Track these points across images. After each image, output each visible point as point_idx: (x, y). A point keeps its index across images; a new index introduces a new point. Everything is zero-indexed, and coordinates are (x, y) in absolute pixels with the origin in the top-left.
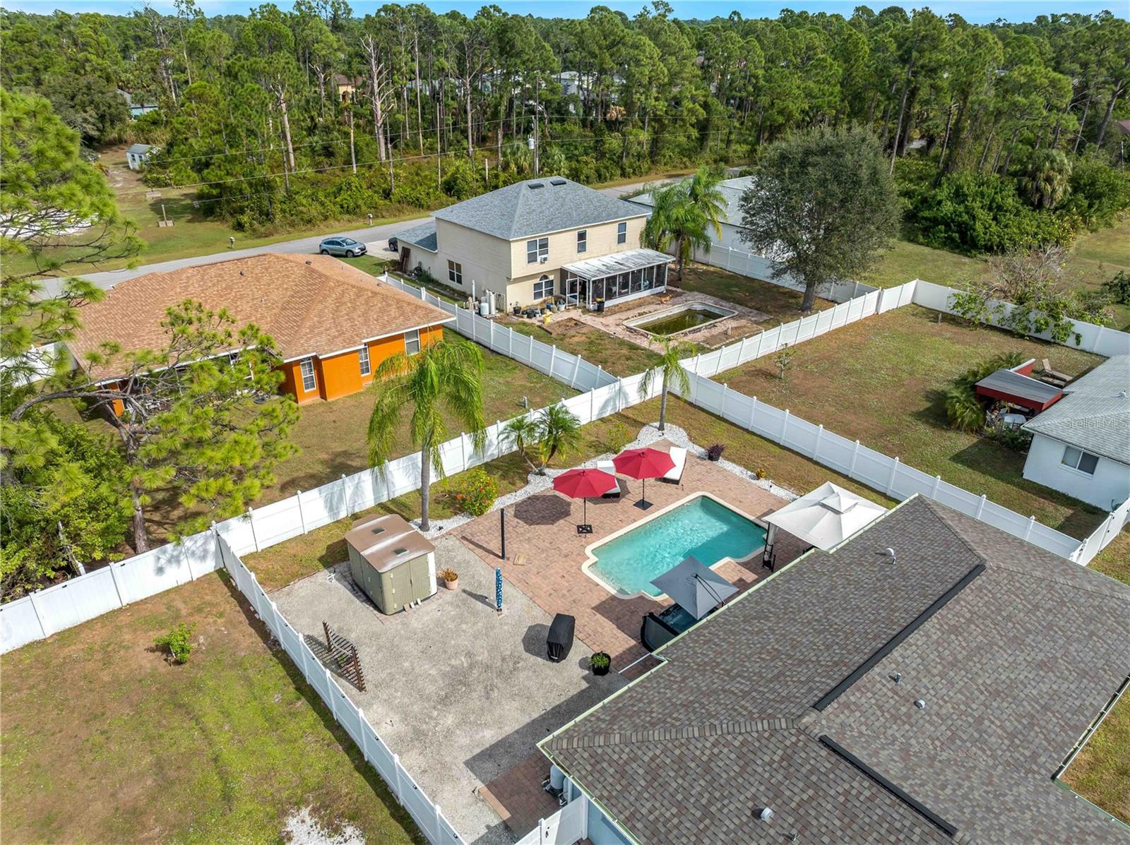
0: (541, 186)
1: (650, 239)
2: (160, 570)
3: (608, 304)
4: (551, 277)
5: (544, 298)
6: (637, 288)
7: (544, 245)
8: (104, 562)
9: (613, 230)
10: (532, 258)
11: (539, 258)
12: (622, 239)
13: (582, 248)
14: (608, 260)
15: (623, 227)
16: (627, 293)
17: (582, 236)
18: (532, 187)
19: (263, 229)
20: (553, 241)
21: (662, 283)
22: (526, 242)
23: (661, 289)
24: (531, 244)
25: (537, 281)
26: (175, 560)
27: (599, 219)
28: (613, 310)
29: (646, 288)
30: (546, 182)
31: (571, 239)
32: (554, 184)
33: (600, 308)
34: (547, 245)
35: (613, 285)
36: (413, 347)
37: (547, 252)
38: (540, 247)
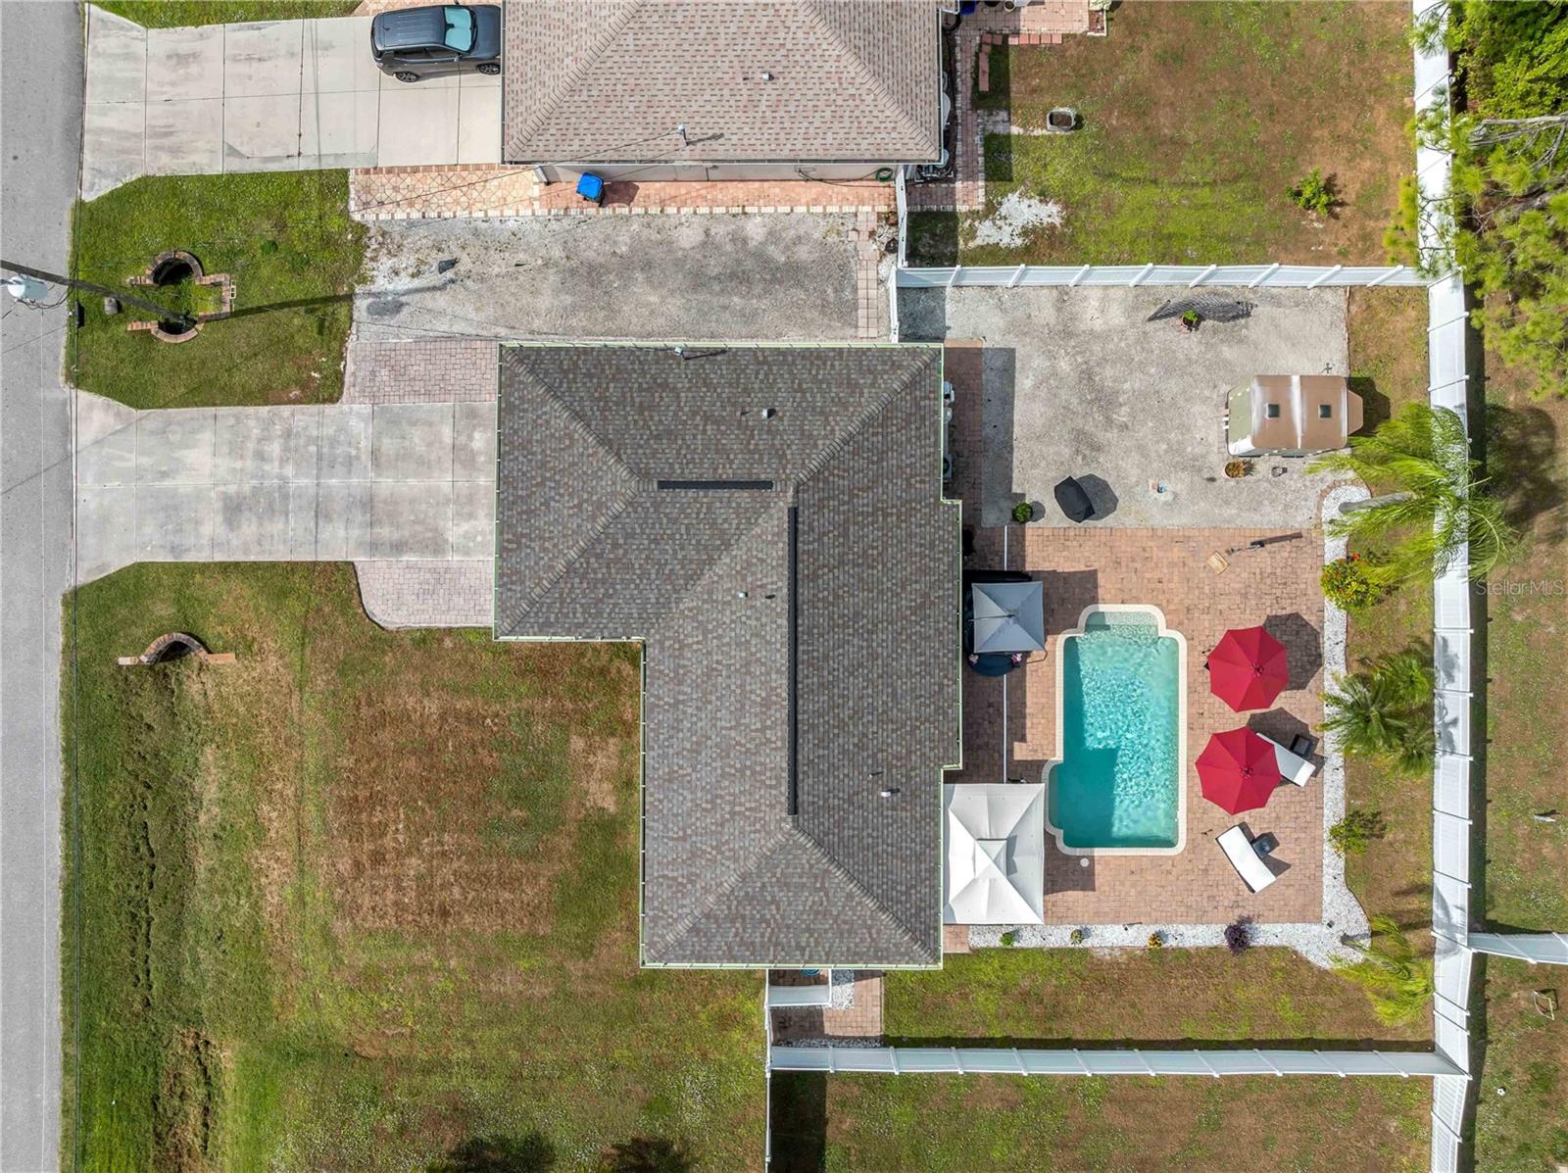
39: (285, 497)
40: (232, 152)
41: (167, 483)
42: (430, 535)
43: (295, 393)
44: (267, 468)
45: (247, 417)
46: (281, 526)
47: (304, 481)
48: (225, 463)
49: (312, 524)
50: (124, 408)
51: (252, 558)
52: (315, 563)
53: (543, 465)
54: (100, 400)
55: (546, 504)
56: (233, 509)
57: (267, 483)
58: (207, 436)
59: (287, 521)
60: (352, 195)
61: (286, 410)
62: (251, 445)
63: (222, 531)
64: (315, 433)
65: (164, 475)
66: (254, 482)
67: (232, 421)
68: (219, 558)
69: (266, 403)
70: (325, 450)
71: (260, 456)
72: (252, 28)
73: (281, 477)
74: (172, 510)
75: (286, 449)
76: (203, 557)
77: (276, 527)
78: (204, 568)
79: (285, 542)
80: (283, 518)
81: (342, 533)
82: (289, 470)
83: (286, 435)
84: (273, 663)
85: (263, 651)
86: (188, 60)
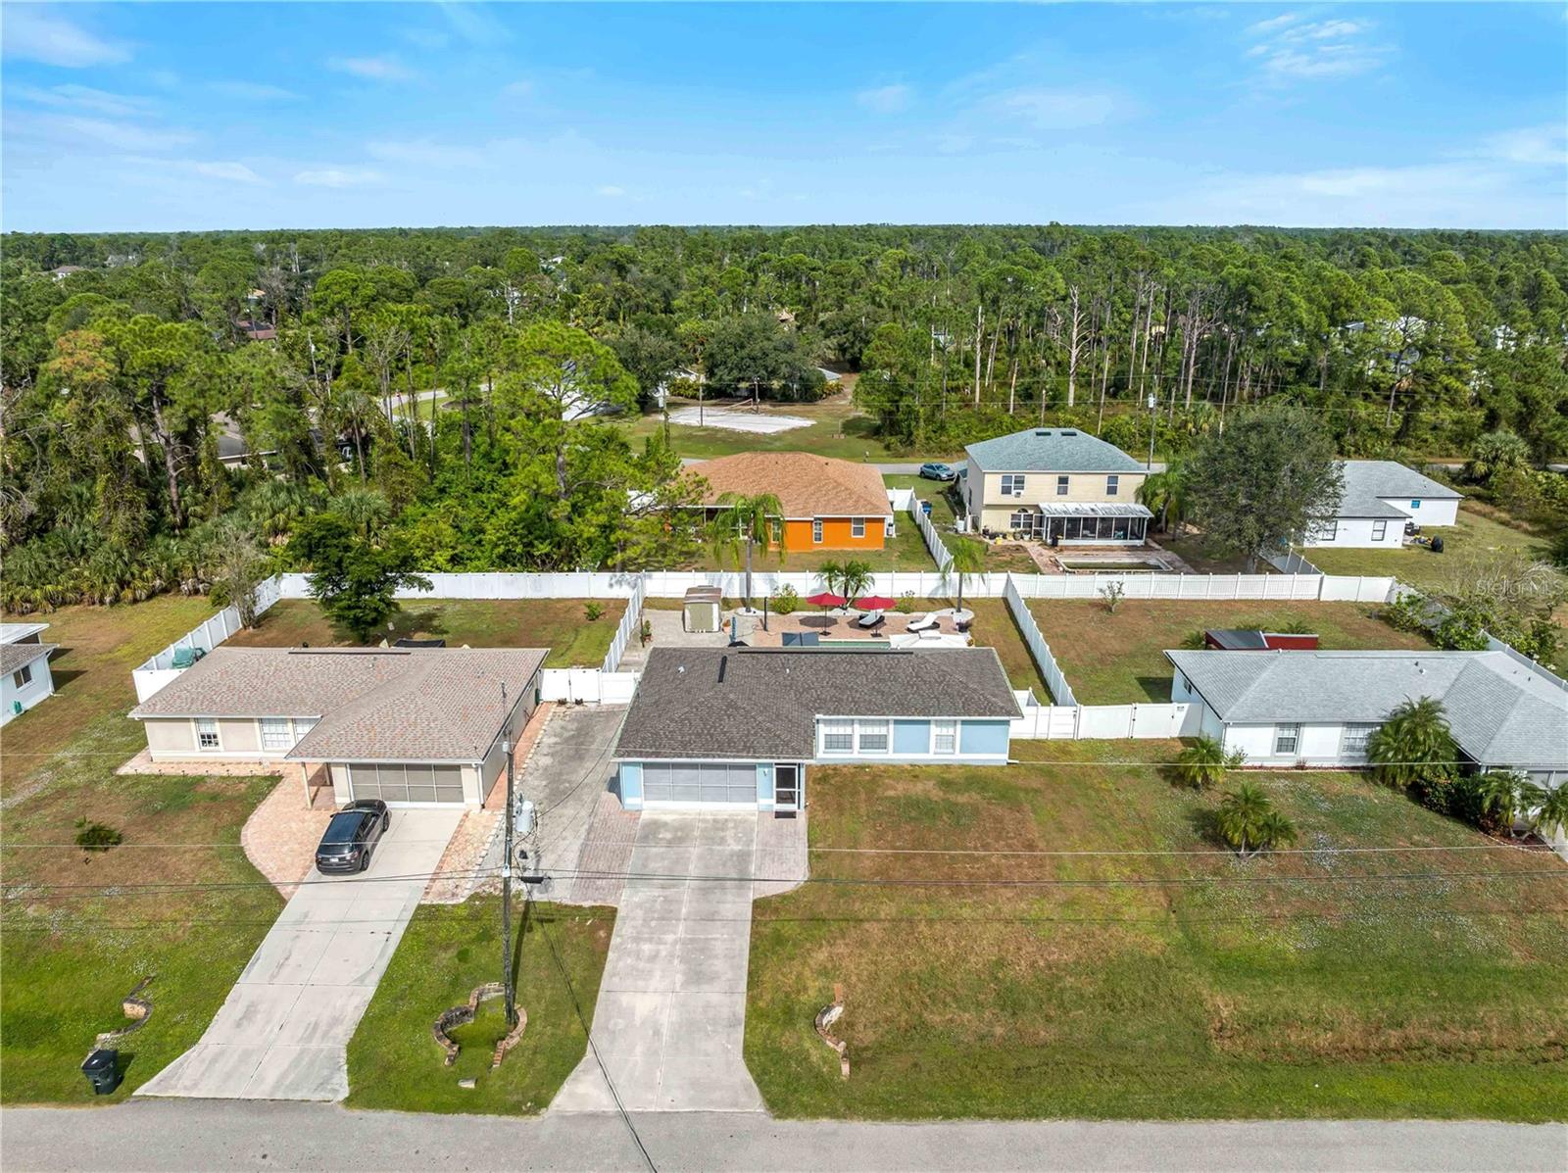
0: (1049, 434)
1: (1145, 495)
2: (611, 585)
3: (1063, 542)
4: (1031, 512)
5: (1022, 528)
6: (1105, 534)
7: (1020, 482)
8: (586, 571)
9: (1102, 481)
10: (1006, 491)
11: (1014, 492)
12: (1112, 491)
13: (1063, 491)
14: (1086, 506)
15: (1113, 479)
16: (1094, 538)
17: (1063, 481)
18: (1038, 434)
19: (902, 450)
20: (1029, 479)
21: (1141, 538)
22: (1000, 476)
23: (1138, 543)
24: (1006, 479)
25: (1016, 512)
26: (619, 582)
27: (1087, 467)
28: (1067, 548)
29: (1119, 538)
30: (1056, 432)
31: (1052, 480)
32: (1064, 434)
33: (1054, 544)
34: (1023, 482)
35: (1075, 526)
36: (859, 531)
37: (1023, 488)
38: (1016, 482)
39: (692, 941)
40: (361, 980)
41: (665, 1031)
42: (735, 858)
43: (602, 934)
44: (664, 953)
45: (614, 968)
46: (718, 943)
47: (681, 927)
48: (656, 982)
49: (719, 923)
50: (580, 1067)
51: (746, 963)
52: (753, 921)
53: (699, 735)
54: (567, 1087)
56: (697, 976)
57: (678, 953)
58: (625, 999)
59: (715, 939)
60: (442, 902)
61: (615, 941)
62: (641, 965)
63: (717, 986)
64: (641, 922)
65: (657, 1033)
66: (676, 962)
67: (616, 980)
68: (743, 986)
69: (605, 953)
70: (656, 915)
71: (653, 958)
72: (253, 964)
73: (675, 942)
74: (690, 1029)
75: (650, 940)
76: (742, 999)
77: (719, 947)
78: (752, 1000)
79: (733, 940)
80: (713, 942)
81: (728, 906)
82: (670, 938)
83: (637, 939)
84: (841, 949)
85: (831, 958)
86: (249, 1014)
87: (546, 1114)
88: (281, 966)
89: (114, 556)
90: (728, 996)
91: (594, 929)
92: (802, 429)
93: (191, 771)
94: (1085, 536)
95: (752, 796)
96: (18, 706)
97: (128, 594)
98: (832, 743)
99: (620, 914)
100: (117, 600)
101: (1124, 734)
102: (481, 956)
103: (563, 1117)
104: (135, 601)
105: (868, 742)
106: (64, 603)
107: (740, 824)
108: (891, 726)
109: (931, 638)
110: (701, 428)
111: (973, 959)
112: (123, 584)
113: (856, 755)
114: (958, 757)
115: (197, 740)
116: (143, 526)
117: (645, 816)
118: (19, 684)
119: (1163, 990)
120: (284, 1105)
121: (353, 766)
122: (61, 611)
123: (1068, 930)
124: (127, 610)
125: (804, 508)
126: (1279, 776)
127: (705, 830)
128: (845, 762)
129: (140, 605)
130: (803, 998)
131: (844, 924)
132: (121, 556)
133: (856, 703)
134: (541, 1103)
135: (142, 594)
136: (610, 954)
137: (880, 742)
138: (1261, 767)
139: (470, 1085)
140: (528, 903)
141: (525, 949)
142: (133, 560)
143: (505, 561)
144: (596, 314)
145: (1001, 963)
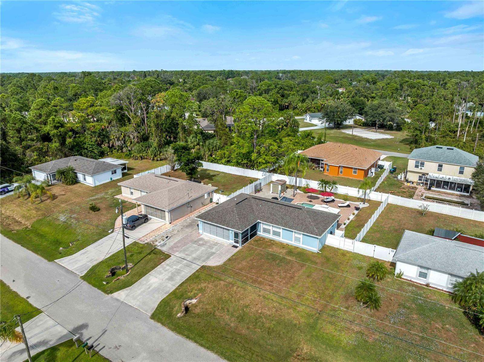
0: (442, 148)
1: (474, 177)
4: (426, 176)
5: (422, 181)
6: (453, 189)
7: (422, 164)
8: (257, 170)
9: (457, 168)
10: (417, 166)
11: (420, 167)
12: (461, 172)
13: (439, 170)
15: (462, 168)
16: (447, 189)
17: (440, 166)
18: (437, 147)
20: (426, 163)
21: (468, 193)
22: (415, 161)
23: (466, 194)
24: (417, 162)
25: (421, 175)
27: (451, 162)
28: (434, 191)
29: (459, 191)
30: (445, 148)
31: (435, 165)
32: (448, 149)
33: (430, 189)
34: (424, 164)
35: (440, 184)
36: (355, 172)
37: (423, 167)
38: (421, 164)
39: (179, 270)
41: (151, 288)
42: (210, 253)
43: (162, 261)
44: (170, 270)
45: (156, 270)
46: (184, 273)
47: (180, 266)
48: (161, 276)
49: (189, 268)
50: (127, 288)
51: (184, 280)
52: (197, 270)
54: (119, 292)
55: (225, 218)
56: (171, 279)
57: (173, 271)
58: (151, 278)
59: (184, 271)
60: (140, 242)
61: (163, 263)
62: (162, 271)
63: (173, 283)
65: (149, 288)
66: (170, 273)
67: (154, 272)
68: (178, 285)
71: (166, 271)
72: (95, 243)
73: (175, 269)
74: (157, 290)
75: (170, 266)
76: (174, 288)
78: (177, 289)
79: (188, 273)
82: (175, 267)
83: (168, 265)
84: (210, 286)
85: (205, 287)
86: (85, 253)
87: (110, 295)
88: (99, 245)
89: (154, 149)
90: (171, 287)
91: (162, 259)
92: (387, 139)
93: (126, 200)
94: (443, 188)
95: (228, 238)
96: (111, 179)
97: (156, 158)
98: (265, 231)
99: (171, 258)
100: (153, 160)
101: (371, 255)
102: (135, 257)
103: (112, 297)
104: (157, 160)
105: (275, 233)
106: (144, 159)
107: (222, 245)
108: (281, 230)
109: (324, 207)
110: (352, 135)
111: (241, 302)
112: (155, 156)
113: (271, 236)
114: (301, 245)
115: (129, 193)
116: (163, 142)
117: (202, 236)
118: (113, 174)
119: (289, 335)
120: (72, 273)
121: (146, 206)
122: (144, 160)
123: (275, 305)
124: (155, 162)
125: (338, 162)
126: (413, 285)
127: (211, 244)
128: (268, 238)
129: (158, 162)
130: (189, 294)
131: (216, 279)
132: (156, 149)
133: (273, 219)
134: (111, 292)
135: (159, 159)
136: (159, 266)
137: (278, 234)
138: (411, 281)
139: (105, 283)
140: (155, 248)
141: (144, 259)
142: (158, 150)
143: (238, 164)
144: (348, 97)
145: (247, 307)
